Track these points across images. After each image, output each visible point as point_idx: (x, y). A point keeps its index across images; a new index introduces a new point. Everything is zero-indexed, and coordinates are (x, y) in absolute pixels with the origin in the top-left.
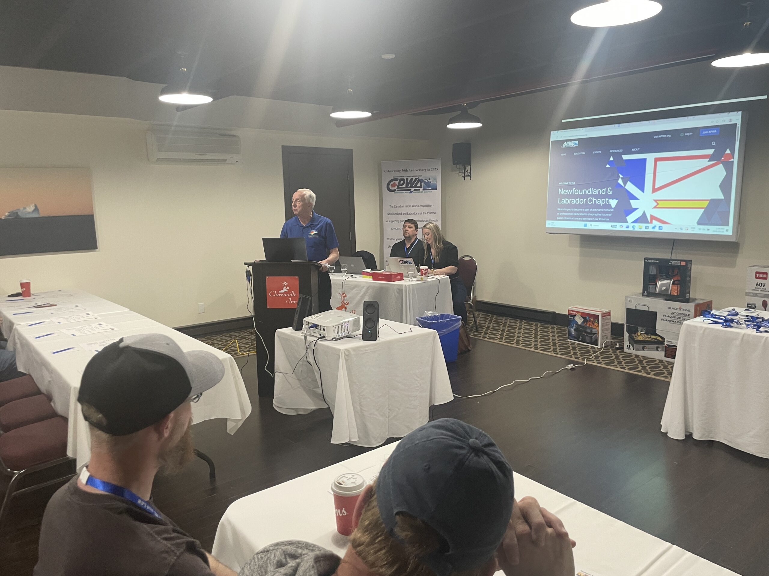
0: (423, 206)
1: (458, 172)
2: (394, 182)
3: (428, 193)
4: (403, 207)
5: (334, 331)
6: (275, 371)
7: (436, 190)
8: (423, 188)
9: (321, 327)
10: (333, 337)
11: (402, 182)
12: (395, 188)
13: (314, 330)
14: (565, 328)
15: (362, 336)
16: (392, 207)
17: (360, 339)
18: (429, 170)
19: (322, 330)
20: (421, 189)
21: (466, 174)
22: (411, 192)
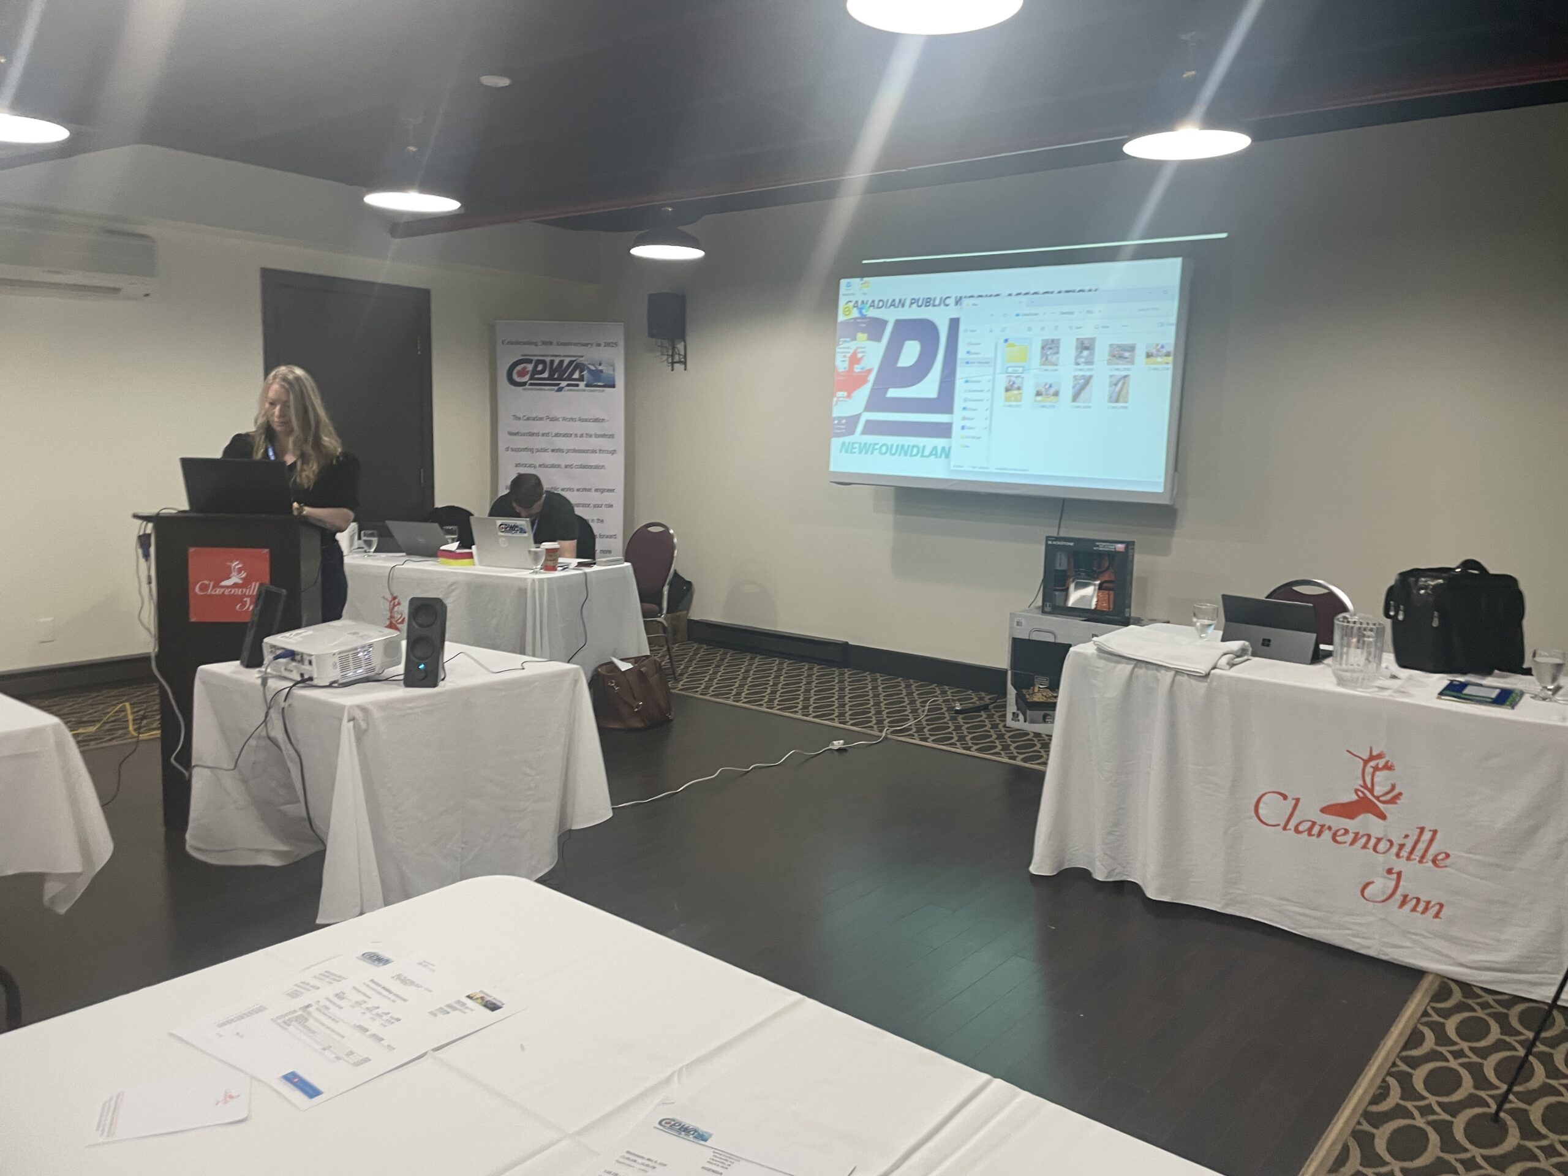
0: (586, 420)
1: (659, 353)
2: (523, 365)
3: (597, 393)
4: (541, 419)
5: (335, 665)
6: (193, 764)
7: (613, 386)
8: (585, 383)
9: (305, 657)
10: (333, 680)
11: (540, 367)
12: (526, 379)
13: (287, 664)
14: (866, 674)
15: (402, 677)
16: (519, 418)
17: (398, 685)
18: (599, 345)
19: (306, 662)
20: (582, 384)
21: (677, 358)
22: (560, 390)
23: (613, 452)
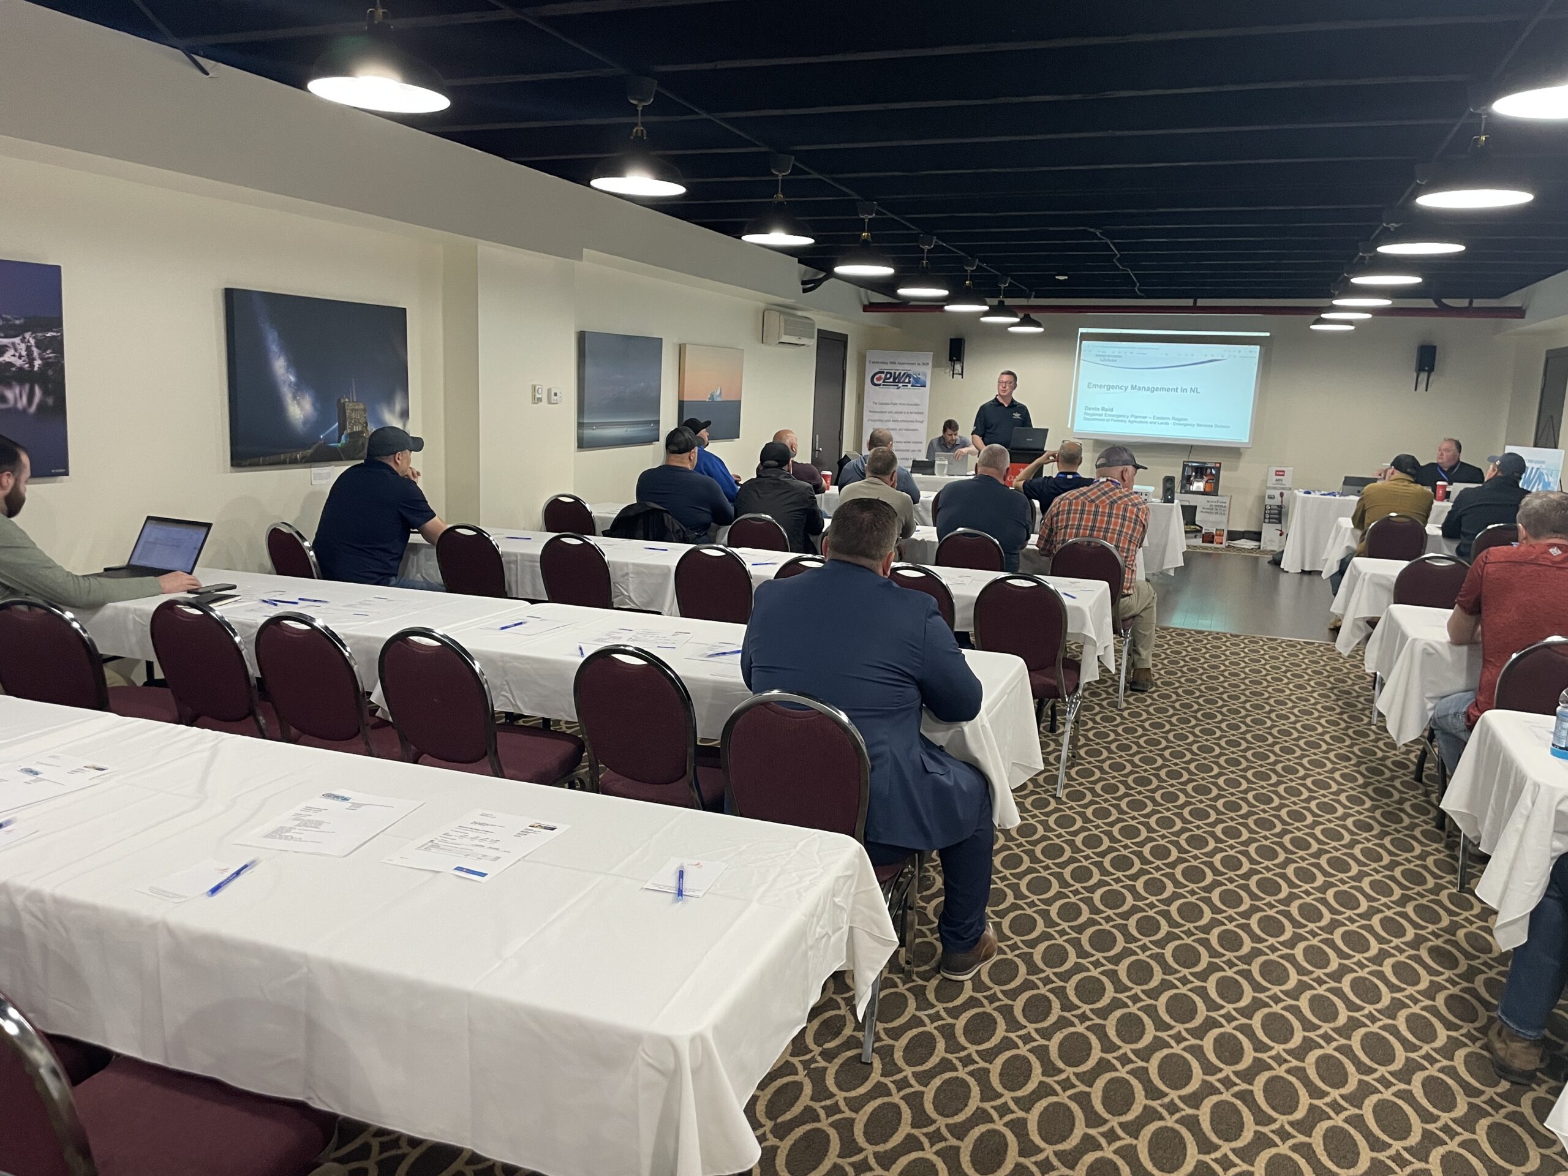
0: (910, 405)
1: (944, 368)
2: (880, 375)
3: (917, 390)
4: (888, 404)
7: (925, 386)
8: (911, 384)
11: (888, 376)
12: (881, 382)
16: (876, 403)
18: (919, 364)
20: (909, 385)
21: (956, 371)
22: (899, 388)
23: (922, 422)
